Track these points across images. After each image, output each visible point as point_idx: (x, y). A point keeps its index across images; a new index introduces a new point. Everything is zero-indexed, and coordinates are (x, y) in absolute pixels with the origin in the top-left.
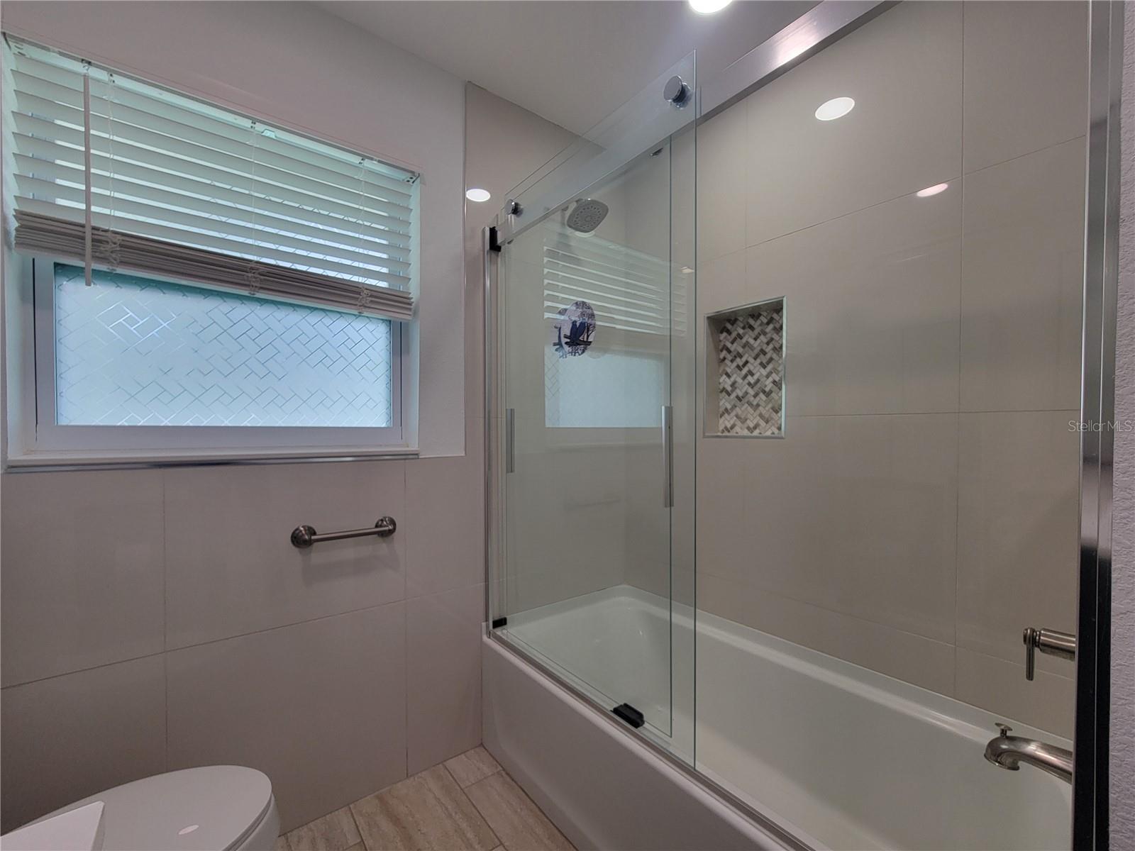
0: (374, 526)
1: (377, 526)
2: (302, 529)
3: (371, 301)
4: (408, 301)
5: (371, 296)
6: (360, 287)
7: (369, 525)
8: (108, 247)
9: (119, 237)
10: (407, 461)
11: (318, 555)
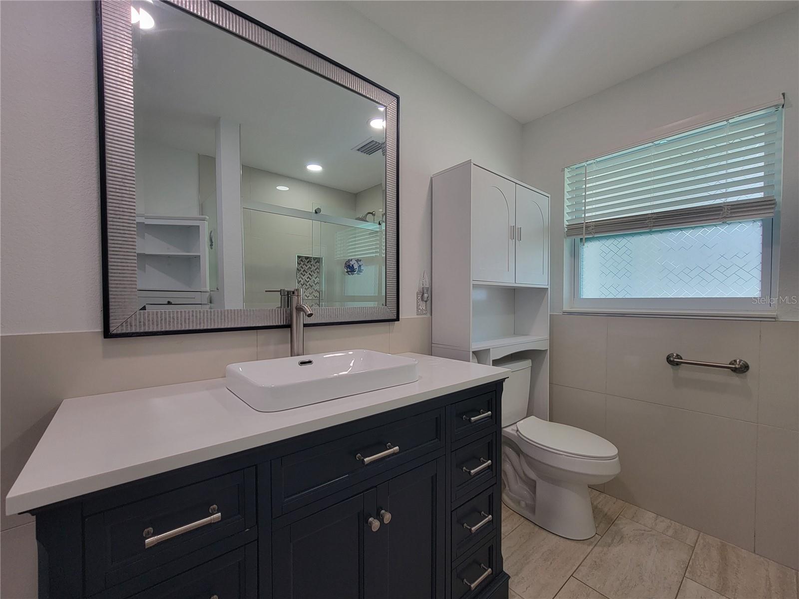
0: (728, 363)
1: (730, 364)
2: (675, 355)
3: (731, 212)
4: (772, 202)
5: (731, 209)
6: (722, 205)
7: (726, 362)
8: (591, 228)
9: (594, 223)
10: (762, 322)
11: (684, 372)
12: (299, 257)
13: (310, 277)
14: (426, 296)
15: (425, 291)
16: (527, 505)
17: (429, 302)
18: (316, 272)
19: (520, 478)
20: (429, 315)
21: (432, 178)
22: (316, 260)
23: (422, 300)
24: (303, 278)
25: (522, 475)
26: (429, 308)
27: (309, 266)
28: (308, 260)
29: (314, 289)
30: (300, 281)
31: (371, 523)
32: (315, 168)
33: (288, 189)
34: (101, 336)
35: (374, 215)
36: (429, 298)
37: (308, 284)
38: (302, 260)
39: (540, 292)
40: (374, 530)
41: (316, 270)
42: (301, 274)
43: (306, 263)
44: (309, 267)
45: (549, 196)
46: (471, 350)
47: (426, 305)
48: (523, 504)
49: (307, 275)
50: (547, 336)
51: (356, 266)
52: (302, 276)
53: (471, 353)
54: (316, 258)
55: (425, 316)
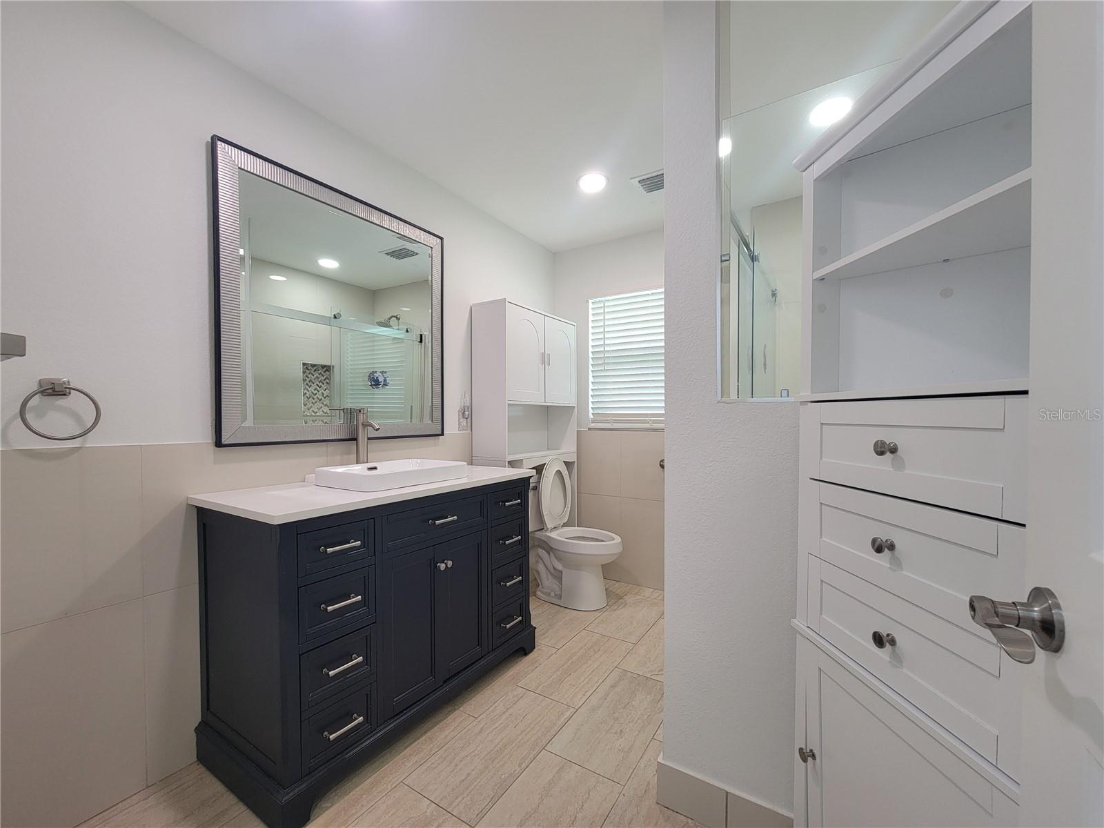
12: (304, 364)
13: (318, 388)
14: (467, 413)
15: (466, 409)
16: (555, 595)
17: (469, 420)
18: (324, 382)
19: (551, 574)
20: (469, 431)
21: (471, 307)
22: (325, 369)
23: (464, 417)
24: (309, 389)
25: (552, 570)
26: (469, 425)
27: (316, 375)
28: (315, 368)
29: (323, 403)
30: (306, 393)
31: (439, 567)
32: (329, 264)
33: (285, 279)
34: (212, 447)
35: (398, 319)
36: (470, 415)
37: (315, 397)
38: (307, 368)
39: (570, 409)
40: (442, 569)
41: (325, 380)
42: (307, 384)
43: (312, 372)
44: (317, 377)
45: (575, 324)
46: (507, 460)
47: (467, 423)
48: (553, 594)
49: (314, 386)
50: (575, 449)
51: (381, 379)
52: (308, 388)
53: (507, 463)
54: (325, 366)
55: (465, 432)
